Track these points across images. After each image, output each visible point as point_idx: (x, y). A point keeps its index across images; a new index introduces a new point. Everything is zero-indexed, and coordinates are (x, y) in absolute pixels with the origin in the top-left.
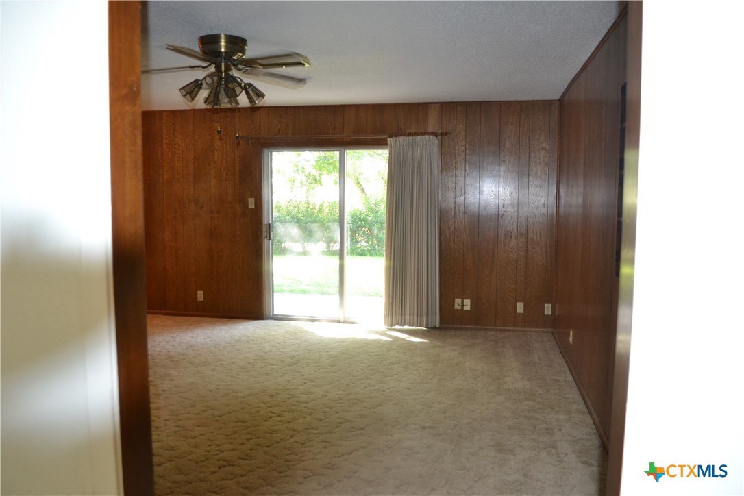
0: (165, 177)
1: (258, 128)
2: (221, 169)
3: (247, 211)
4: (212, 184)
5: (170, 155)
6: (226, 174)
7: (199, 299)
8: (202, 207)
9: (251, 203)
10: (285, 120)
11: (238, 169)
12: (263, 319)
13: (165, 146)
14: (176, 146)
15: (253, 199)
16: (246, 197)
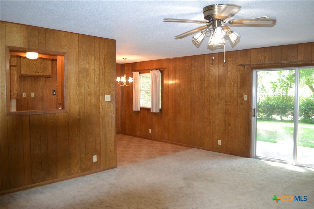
0: (206, 85)
1: (250, 60)
2: (231, 81)
3: (244, 102)
4: (227, 88)
5: (208, 75)
6: (234, 83)
7: (219, 144)
8: (221, 99)
9: (246, 98)
10: (264, 55)
11: (239, 81)
12: (250, 157)
13: (206, 71)
14: (210, 71)
15: (247, 96)
16: (243, 94)
